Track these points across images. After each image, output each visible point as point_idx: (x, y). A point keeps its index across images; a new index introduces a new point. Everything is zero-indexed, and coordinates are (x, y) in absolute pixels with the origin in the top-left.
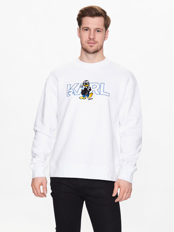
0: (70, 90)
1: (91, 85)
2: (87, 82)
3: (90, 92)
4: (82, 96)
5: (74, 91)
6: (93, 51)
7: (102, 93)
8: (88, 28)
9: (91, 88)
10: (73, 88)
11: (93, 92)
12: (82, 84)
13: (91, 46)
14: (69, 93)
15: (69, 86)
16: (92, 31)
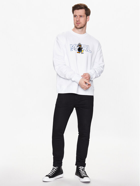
0: (72, 48)
1: (82, 46)
2: (80, 44)
3: (82, 50)
4: (78, 51)
5: (75, 48)
6: (79, 28)
7: (88, 51)
8: (76, 15)
9: (83, 48)
10: (74, 46)
11: (84, 50)
12: (78, 45)
13: (78, 25)
14: (72, 49)
15: (71, 45)
16: (78, 16)
